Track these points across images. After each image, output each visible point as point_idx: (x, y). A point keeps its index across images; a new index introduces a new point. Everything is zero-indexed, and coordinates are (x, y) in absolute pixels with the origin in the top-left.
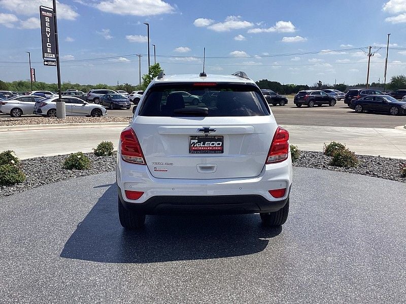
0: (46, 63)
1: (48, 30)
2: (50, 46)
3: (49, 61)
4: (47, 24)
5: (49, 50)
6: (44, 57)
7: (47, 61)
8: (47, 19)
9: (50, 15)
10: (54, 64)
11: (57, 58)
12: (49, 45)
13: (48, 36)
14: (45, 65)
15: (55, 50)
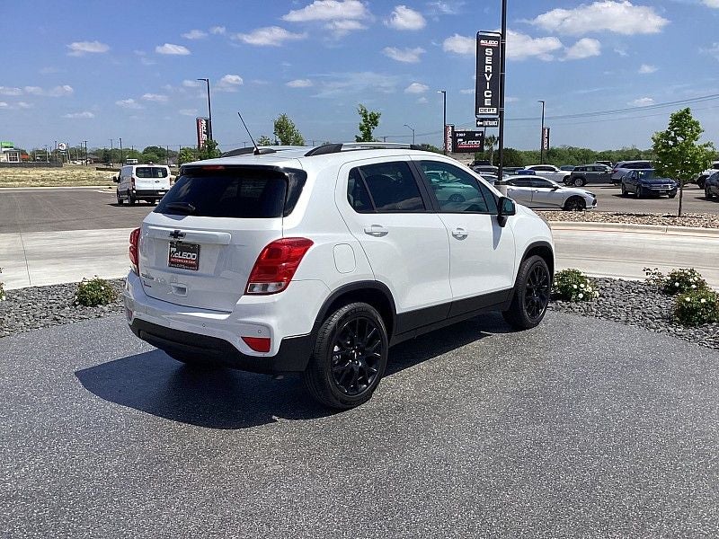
0: (479, 123)
1: (488, 68)
2: (490, 96)
3: (486, 119)
4: (488, 60)
5: (487, 102)
6: (477, 113)
7: (482, 120)
8: (489, 52)
9: (495, 43)
10: (494, 123)
11: (501, 114)
12: (488, 94)
13: (488, 79)
14: (477, 126)
15: (498, 101)
